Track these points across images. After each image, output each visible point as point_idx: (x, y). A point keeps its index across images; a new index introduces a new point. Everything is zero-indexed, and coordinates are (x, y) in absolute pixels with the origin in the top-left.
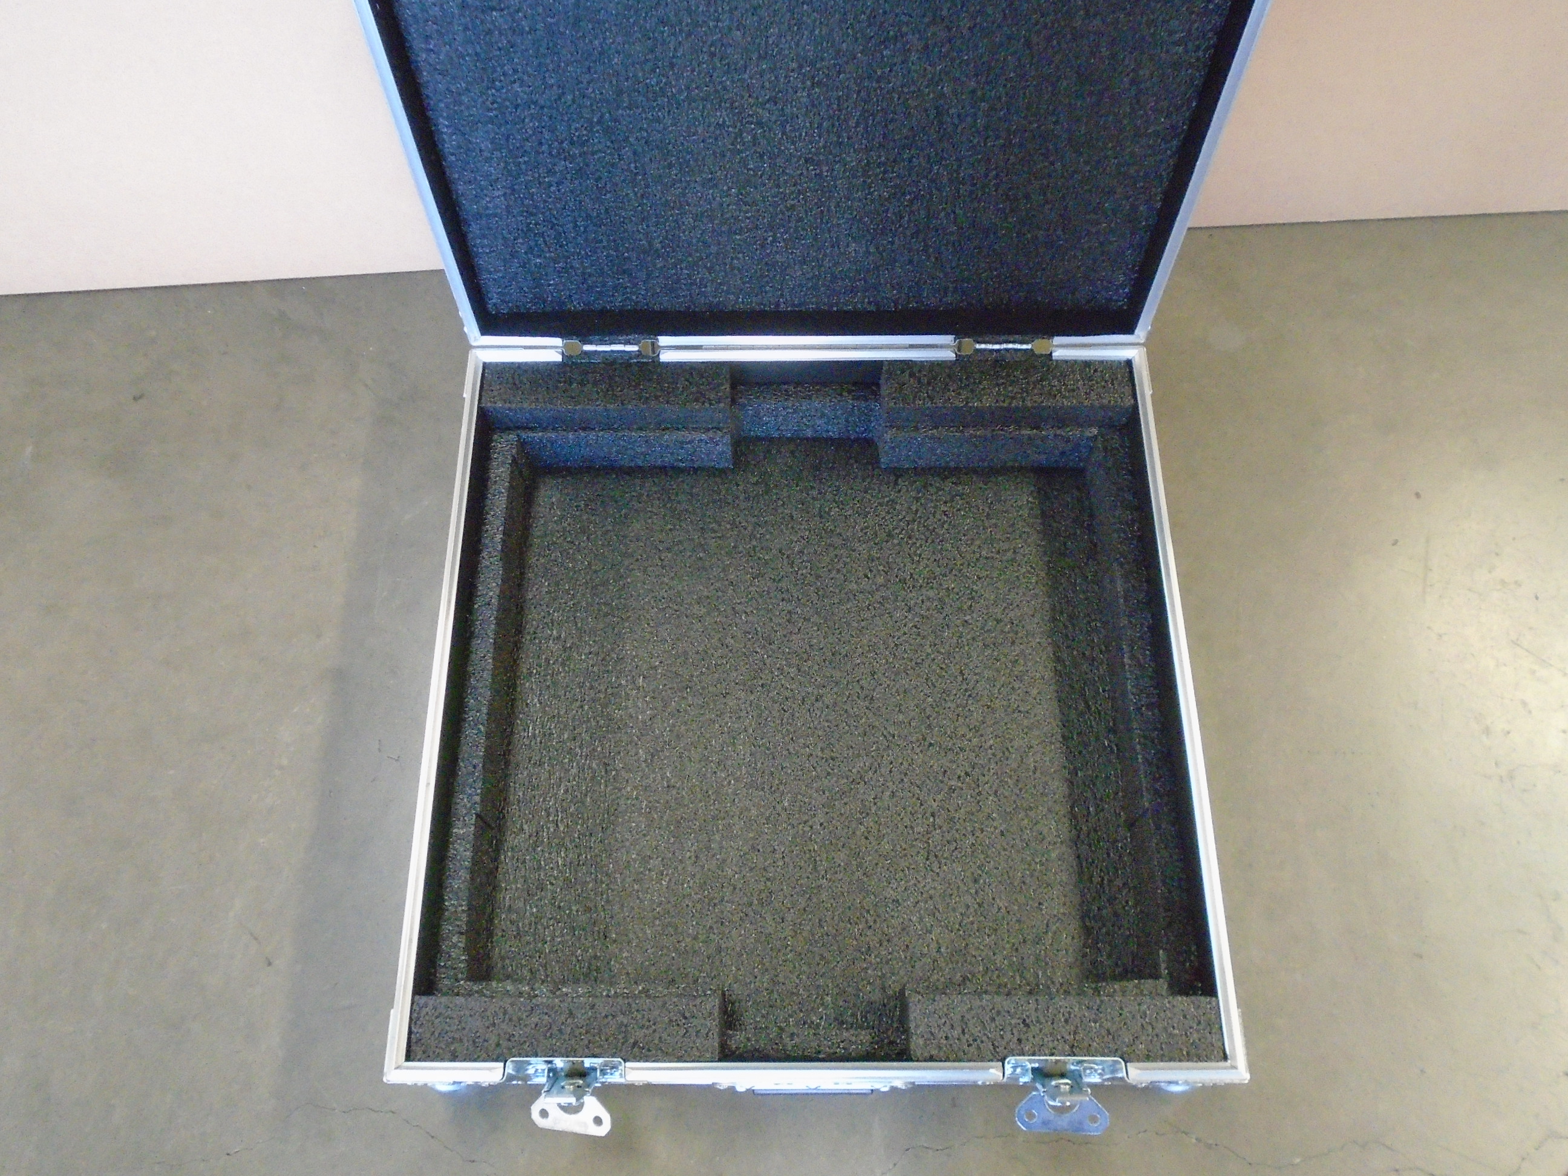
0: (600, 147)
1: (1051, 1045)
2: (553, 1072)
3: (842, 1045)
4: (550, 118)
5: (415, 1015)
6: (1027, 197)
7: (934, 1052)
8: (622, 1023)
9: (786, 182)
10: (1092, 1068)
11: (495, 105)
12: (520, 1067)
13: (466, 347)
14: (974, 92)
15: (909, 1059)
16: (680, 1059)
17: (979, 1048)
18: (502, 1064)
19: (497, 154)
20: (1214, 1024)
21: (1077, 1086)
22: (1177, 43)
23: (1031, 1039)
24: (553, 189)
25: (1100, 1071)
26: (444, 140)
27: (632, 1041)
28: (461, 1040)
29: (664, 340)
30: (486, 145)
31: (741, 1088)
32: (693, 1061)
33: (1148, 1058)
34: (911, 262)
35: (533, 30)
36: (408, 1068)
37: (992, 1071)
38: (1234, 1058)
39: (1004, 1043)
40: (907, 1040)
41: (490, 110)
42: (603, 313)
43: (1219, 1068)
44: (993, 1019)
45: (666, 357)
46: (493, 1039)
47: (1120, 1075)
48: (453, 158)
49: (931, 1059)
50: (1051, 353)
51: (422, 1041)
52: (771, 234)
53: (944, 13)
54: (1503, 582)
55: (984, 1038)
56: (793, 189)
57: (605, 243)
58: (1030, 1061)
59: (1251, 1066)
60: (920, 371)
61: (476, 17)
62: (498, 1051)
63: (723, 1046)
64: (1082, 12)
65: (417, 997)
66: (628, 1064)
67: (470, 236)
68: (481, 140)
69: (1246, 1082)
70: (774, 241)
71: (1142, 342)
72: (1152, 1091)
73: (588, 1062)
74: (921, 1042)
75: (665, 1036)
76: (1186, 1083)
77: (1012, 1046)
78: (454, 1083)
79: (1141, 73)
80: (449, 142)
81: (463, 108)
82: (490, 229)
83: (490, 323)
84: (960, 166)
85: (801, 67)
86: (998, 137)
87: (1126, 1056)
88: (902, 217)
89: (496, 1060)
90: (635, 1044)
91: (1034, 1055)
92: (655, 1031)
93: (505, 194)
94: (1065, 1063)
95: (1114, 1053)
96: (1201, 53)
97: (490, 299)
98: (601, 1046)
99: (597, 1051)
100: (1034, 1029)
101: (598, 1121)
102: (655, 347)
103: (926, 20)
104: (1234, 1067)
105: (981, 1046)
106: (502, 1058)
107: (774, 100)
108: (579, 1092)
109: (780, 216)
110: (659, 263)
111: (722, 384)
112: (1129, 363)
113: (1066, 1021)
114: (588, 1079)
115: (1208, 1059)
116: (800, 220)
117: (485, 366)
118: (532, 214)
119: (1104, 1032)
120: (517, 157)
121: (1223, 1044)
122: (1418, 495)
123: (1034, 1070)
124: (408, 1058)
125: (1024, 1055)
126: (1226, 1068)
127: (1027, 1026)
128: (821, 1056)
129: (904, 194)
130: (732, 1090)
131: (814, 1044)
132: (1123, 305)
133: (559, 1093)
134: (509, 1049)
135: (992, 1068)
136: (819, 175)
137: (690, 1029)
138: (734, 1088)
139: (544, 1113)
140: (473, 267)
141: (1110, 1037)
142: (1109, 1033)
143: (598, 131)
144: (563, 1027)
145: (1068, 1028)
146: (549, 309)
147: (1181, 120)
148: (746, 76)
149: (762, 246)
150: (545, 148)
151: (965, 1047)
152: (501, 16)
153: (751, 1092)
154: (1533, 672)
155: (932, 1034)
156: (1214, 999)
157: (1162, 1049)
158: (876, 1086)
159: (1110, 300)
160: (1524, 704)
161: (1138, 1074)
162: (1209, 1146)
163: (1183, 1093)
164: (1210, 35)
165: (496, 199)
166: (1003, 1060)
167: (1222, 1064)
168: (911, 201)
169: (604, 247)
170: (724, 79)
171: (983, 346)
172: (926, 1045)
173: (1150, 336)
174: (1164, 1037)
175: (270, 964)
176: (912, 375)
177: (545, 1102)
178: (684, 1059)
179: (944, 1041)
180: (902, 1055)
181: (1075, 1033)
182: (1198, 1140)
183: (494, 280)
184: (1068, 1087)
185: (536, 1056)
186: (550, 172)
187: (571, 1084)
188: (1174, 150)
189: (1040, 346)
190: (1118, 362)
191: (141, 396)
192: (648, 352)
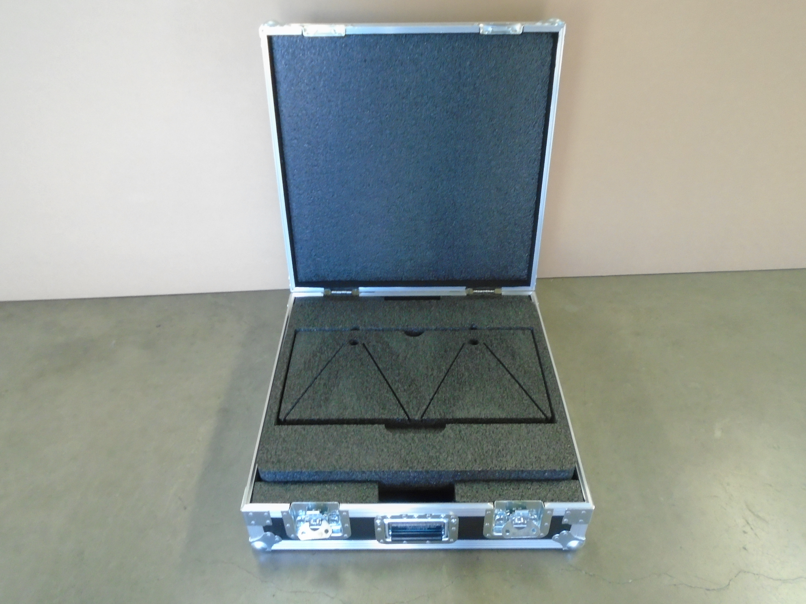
1: (513, 497)
7: (465, 500)
12: (296, 507)
15: (455, 502)
18: (291, 504)
19: (310, 216)
20: (578, 489)
23: (505, 495)
29: (361, 289)
33: (552, 500)
34: (448, 260)
36: (251, 505)
38: (587, 501)
39: (493, 495)
40: (454, 495)
42: (339, 281)
43: (581, 504)
44: (489, 489)
45: (362, 295)
47: (541, 507)
49: (464, 502)
50: (501, 294)
51: (257, 497)
53: (453, 168)
55: (486, 494)
58: (505, 503)
59: (595, 503)
64: (495, 167)
65: (256, 483)
66: (341, 504)
71: (533, 288)
74: (460, 496)
77: (497, 496)
83: (299, 283)
87: (543, 500)
88: (445, 241)
89: (287, 502)
93: (310, 232)
95: (539, 499)
97: (300, 275)
100: (507, 491)
101: (327, 531)
102: (357, 291)
104: (588, 504)
105: (484, 497)
106: (289, 502)
112: (530, 296)
113: (519, 488)
115: (577, 500)
117: (295, 298)
121: (583, 495)
123: (506, 506)
124: (252, 502)
125: (502, 500)
126: (584, 504)
127: (503, 490)
132: (526, 277)
135: (489, 505)
142: (536, 492)
145: (520, 490)
146: (320, 279)
151: (478, 497)
155: (465, 494)
156: (577, 481)
157: (557, 496)
159: (522, 275)
161: (549, 506)
162: (591, 576)
165: (307, 234)
166: (493, 502)
167: (583, 502)
171: (476, 291)
172: (462, 497)
173: (535, 286)
174: (558, 493)
175: (186, 509)
177: (304, 527)
179: (470, 496)
181: (523, 492)
182: (586, 573)
183: (302, 266)
188: (532, 215)
189: (497, 291)
190: (526, 296)
191: (160, 326)
192: (355, 294)
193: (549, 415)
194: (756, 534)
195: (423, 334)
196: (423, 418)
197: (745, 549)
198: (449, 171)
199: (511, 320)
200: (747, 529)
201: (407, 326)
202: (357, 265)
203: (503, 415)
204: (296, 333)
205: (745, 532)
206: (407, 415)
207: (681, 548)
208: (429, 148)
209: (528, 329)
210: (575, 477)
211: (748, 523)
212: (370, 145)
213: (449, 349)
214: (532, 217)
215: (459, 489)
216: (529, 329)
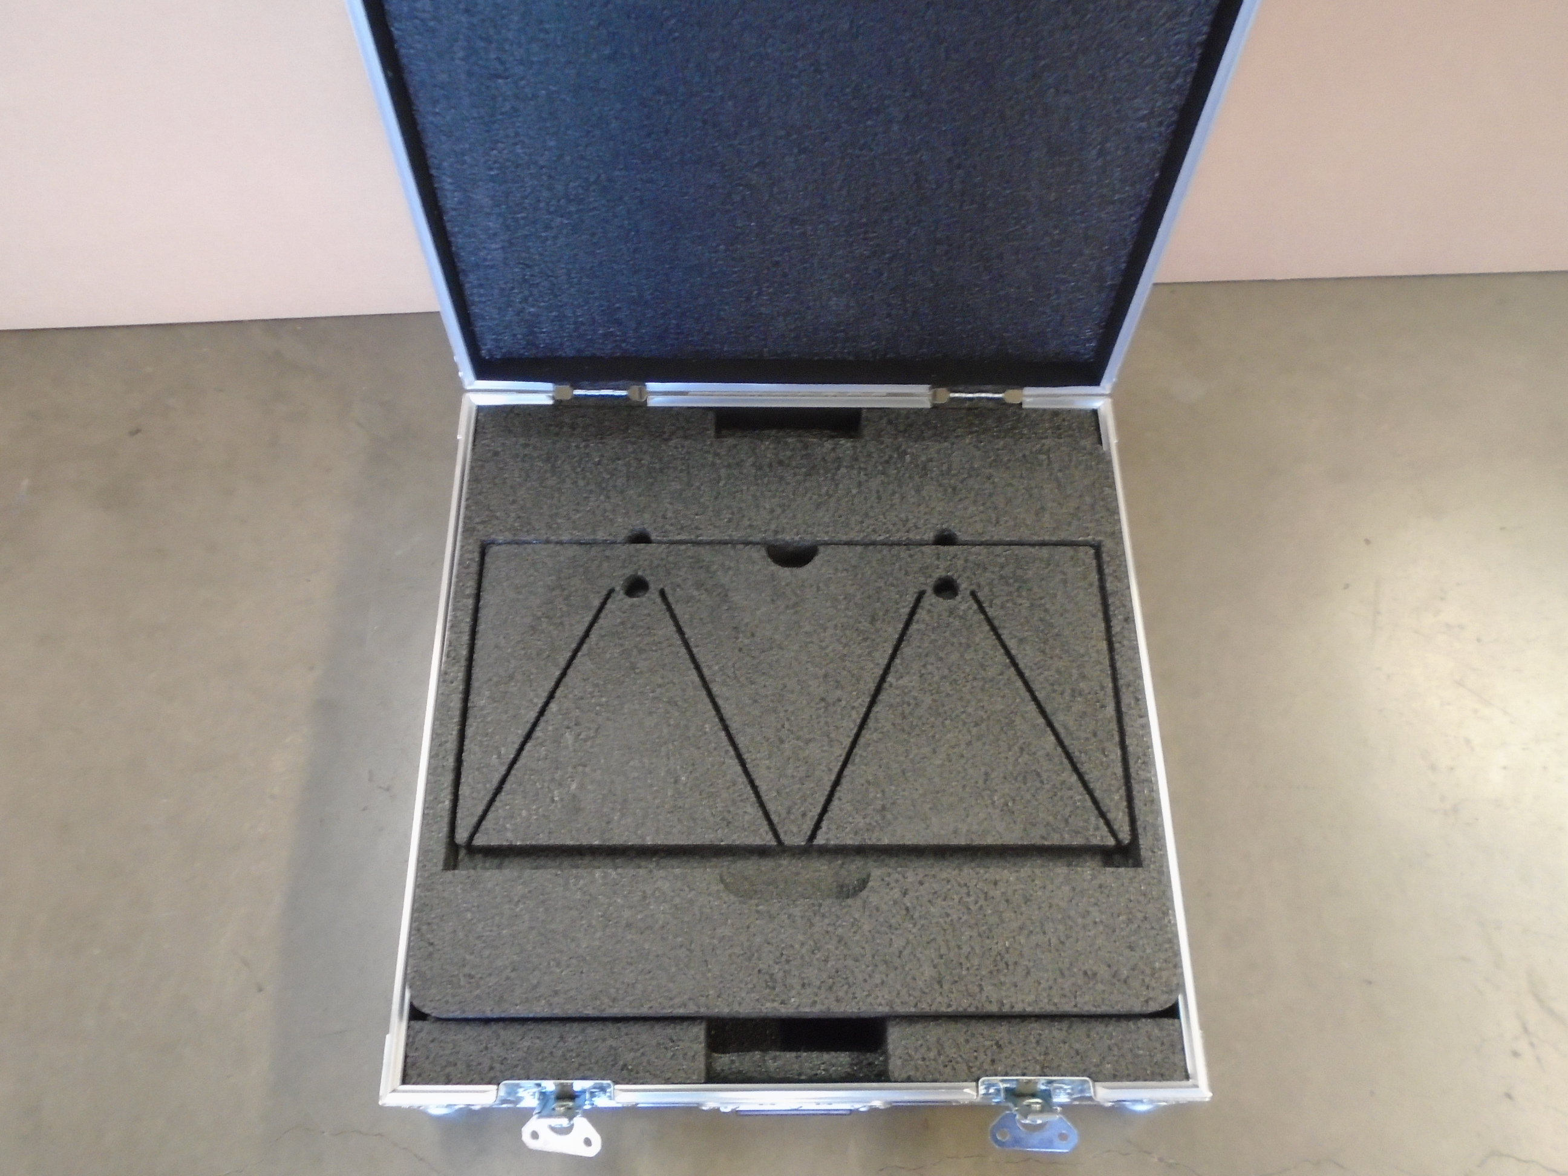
0: (596, 204)
1: (1022, 1065)
2: (543, 1096)
3: (822, 1067)
4: (550, 177)
5: (411, 1040)
6: (1000, 256)
7: (912, 1073)
8: (611, 1047)
9: (772, 240)
10: (1061, 1088)
11: (497, 165)
12: (512, 1091)
13: (460, 390)
14: (950, 160)
15: (888, 1080)
16: (668, 1081)
17: (954, 1069)
18: (495, 1087)
19: (497, 210)
20: (1177, 1046)
21: (1048, 1106)
22: (1142, 119)
23: (1004, 1060)
24: (549, 242)
25: (1069, 1091)
26: (446, 197)
27: (621, 1063)
28: (455, 1065)
29: (652, 386)
30: (487, 201)
31: (726, 1109)
32: (680, 1083)
33: (1115, 1077)
34: (889, 315)
35: (535, 97)
36: (404, 1091)
37: (966, 1090)
38: (1196, 1078)
39: (978, 1063)
40: (886, 1062)
41: (491, 169)
42: (593, 359)
43: (1181, 1087)
44: (967, 1041)
45: (654, 402)
46: (486, 1063)
47: (1088, 1095)
48: (454, 213)
49: (909, 1080)
50: (1021, 404)
51: (418, 1065)
52: (756, 287)
53: (924, 88)
54: (1448, 625)
55: (959, 1059)
56: (778, 246)
57: (597, 295)
58: (1002, 1081)
59: (1213, 1087)
60: (897, 419)
61: (482, 84)
62: (492, 1074)
63: (709, 1068)
64: (1052, 90)
65: (412, 1022)
66: (618, 1087)
67: (467, 286)
68: (481, 197)
69: (1207, 1100)
70: (760, 294)
71: (1108, 392)
72: (1118, 1109)
73: (578, 1085)
74: (899, 1062)
75: (653, 1058)
76: (1151, 1101)
77: (986, 1066)
78: (449, 1106)
79: (1108, 145)
80: (450, 200)
81: (465, 166)
82: (487, 279)
83: (485, 369)
84: (937, 228)
85: (789, 134)
86: (972, 203)
87: (1093, 1075)
88: (882, 274)
89: (489, 1083)
90: (625, 1067)
91: (1006, 1075)
92: (643, 1054)
93: (503, 248)
94: (1036, 1083)
95: (1083, 1073)
96: (1163, 129)
97: (486, 345)
98: (590, 1069)
99: (588, 1073)
100: (1007, 1050)
101: (588, 1142)
102: (642, 393)
103: (907, 94)
104: (1196, 1086)
105: (956, 1066)
106: (495, 1081)
107: (762, 164)
108: (570, 1114)
109: (765, 271)
110: (650, 313)
111: (708, 430)
112: (1095, 412)
113: (1038, 1042)
114: (578, 1101)
115: (1170, 1078)
116: (785, 275)
117: (480, 409)
118: (528, 266)
119: (1073, 1053)
120: (515, 213)
121: (1186, 1063)
122: (1368, 542)
123: (1007, 1090)
124: (405, 1080)
125: (996, 1075)
126: (1188, 1087)
127: (999, 1046)
128: (803, 1077)
129: (884, 253)
130: (716, 1111)
131: (796, 1067)
132: (1090, 358)
133: (549, 1116)
134: (501, 1072)
135: (967, 1087)
136: (804, 234)
137: (677, 1053)
138: (718, 1109)
139: (535, 1135)
140: (469, 314)
141: (1079, 1057)
142: (1078, 1053)
143: (594, 191)
144: (554, 1050)
145: (1038, 1048)
146: (540, 355)
147: (1145, 191)
148: (736, 142)
149: (748, 299)
150: (542, 205)
151: (941, 1067)
152: (506, 84)
153: (736, 1113)
154: (1476, 711)
155: (910, 1056)
156: (1176, 1020)
157: (1127, 1069)
158: (856, 1106)
159: (1078, 353)
160: (1468, 741)
161: (1104, 1093)
162: (1170, 1166)
163: (1148, 1112)
164: (1171, 112)
165: (494, 251)
166: (977, 1080)
167: (1184, 1083)
168: (891, 259)
169: (596, 298)
170: (716, 144)
171: (957, 395)
172: (903, 1066)
173: (1116, 387)
174: (1129, 1056)
175: (260, 990)
176: (890, 422)
177: (535, 1124)
178: (671, 1080)
179: (920, 1062)
180: (881, 1076)
181: (1046, 1054)
182: (1161, 1160)
183: (489, 327)
184: (1038, 1106)
185: (528, 1078)
186: (548, 227)
187: (562, 1106)
188: (1138, 215)
189: (1011, 396)
190: (1085, 411)
191: (138, 431)
192: (635, 397)
193: (1125, 836)
194: (1538, 1059)
195: (817, 560)
196: (816, 842)
197: (1509, 1096)
198: (914, 96)
199: (1047, 516)
200: (1522, 1045)
201: (776, 532)
202: (639, 323)
203: (1013, 837)
204: (483, 550)
205: (1516, 1054)
206: (776, 835)
207: (1372, 1093)
208: (855, 30)
209: (1086, 544)
210: (1172, 1012)
211: (1526, 1030)
212: (668, 19)
213: (881, 614)
214: (1136, 221)
215: (896, 1037)
216: (1092, 546)
